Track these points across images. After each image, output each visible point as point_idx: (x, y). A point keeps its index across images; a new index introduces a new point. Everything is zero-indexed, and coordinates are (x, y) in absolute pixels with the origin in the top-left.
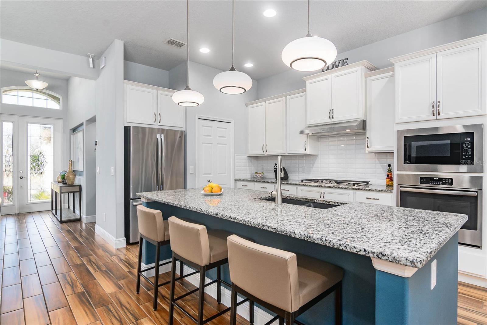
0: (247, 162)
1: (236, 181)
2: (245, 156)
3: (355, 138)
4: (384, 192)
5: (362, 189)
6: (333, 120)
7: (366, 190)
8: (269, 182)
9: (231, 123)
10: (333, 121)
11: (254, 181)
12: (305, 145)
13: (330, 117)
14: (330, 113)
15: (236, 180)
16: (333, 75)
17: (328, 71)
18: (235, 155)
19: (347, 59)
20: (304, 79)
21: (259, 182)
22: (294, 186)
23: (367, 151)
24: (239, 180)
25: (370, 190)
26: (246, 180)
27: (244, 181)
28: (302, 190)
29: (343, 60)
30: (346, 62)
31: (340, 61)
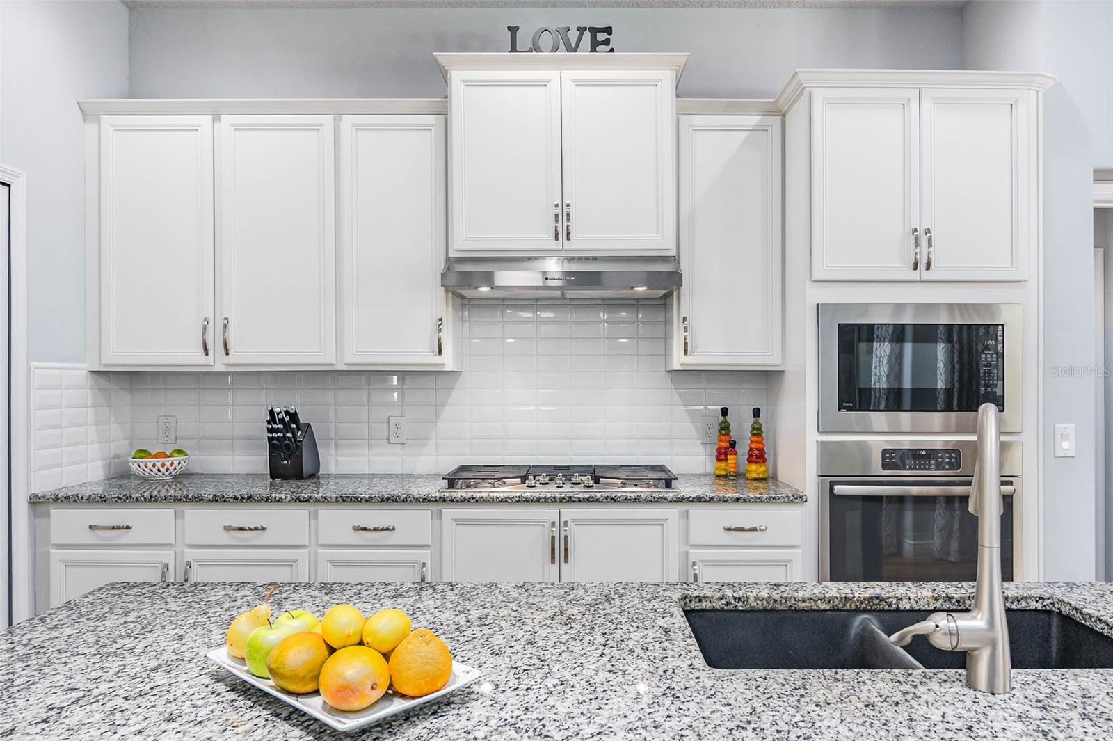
0: (89, 404)
1: (40, 508)
2: (78, 372)
3: (602, 315)
4: (784, 502)
5: (712, 498)
6: (567, 245)
7: (726, 501)
9: (9, 186)
10: (565, 247)
12: (440, 331)
13: (556, 230)
14: (557, 215)
15: (36, 502)
16: (570, 75)
17: (534, 53)
18: (34, 364)
19: (609, 30)
20: (438, 58)
21: (217, 501)
22: (423, 506)
23: (682, 365)
24: (51, 501)
25: (737, 500)
26: (120, 499)
27: (105, 501)
28: (460, 523)
29: (594, 31)
30: (607, 42)
31: (581, 30)
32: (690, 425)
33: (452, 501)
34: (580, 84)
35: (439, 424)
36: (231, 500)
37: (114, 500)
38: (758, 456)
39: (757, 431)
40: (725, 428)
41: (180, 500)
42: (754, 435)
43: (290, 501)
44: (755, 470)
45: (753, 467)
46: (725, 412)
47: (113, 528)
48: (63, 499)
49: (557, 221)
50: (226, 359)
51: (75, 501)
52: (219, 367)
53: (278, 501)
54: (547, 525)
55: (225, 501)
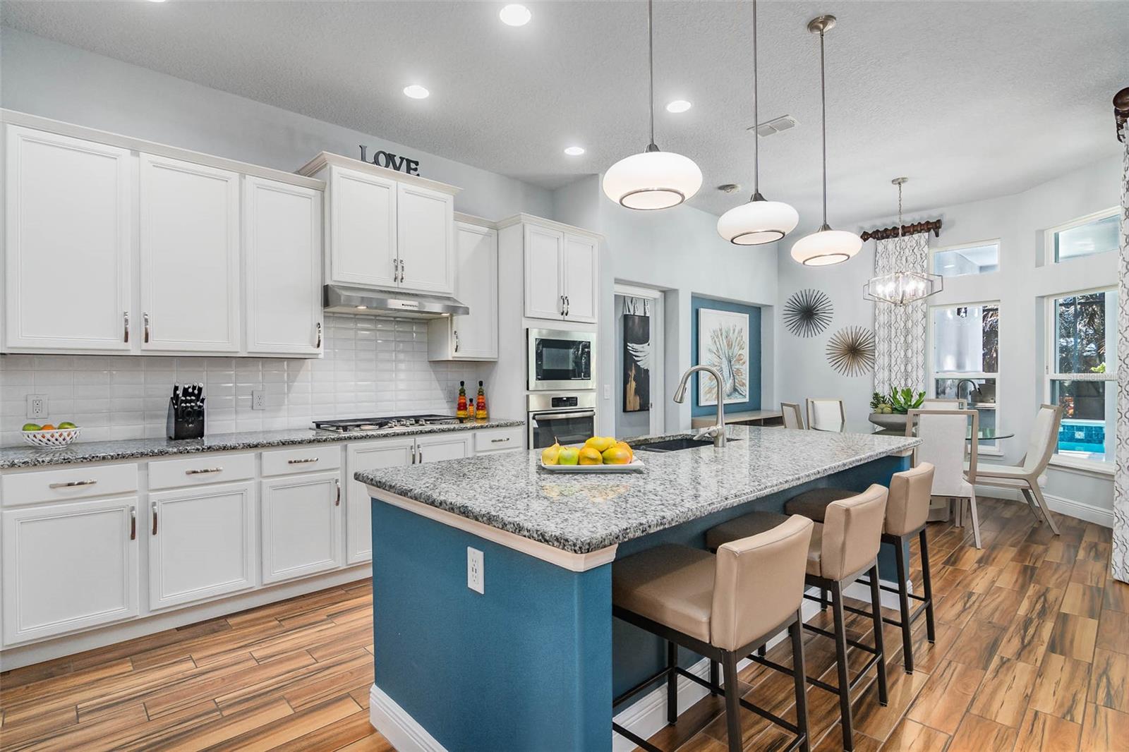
4: (516, 425)
5: (487, 426)
6: (401, 285)
7: (493, 427)
8: (234, 448)
10: (400, 286)
11: (142, 455)
12: (319, 331)
13: (396, 276)
14: (396, 266)
19: (417, 163)
21: (181, 453)
22: (335, 443)
23: (453, 357)
24: (7, 466)
25: (498, 426)
26: (86, 459)
27: (69, 462)
28: (359, 452)
29: (409, 161)
30: (416, 170)
31: (402, 159)
32: (440, 392)
33: (355, 438)
34: (408, 192)
35: (290, 395)
36: (194, 451)
37: (79, 460)
38: (482, 406)
39: (481, 393)
40: (462, 392)
41: (147, 454)
42: (480, 395)
43: (243, 448)
44: (481, 413)
45: (481, 412)
46: (462, 383)
47: (69, 485)
48: (21, 465)
49: (397, 270)
50: (145, 346)
51: (36, 465)
52: (135, 352)
53: (233, 449)
54: (409, 448)
55: (188, 452)
